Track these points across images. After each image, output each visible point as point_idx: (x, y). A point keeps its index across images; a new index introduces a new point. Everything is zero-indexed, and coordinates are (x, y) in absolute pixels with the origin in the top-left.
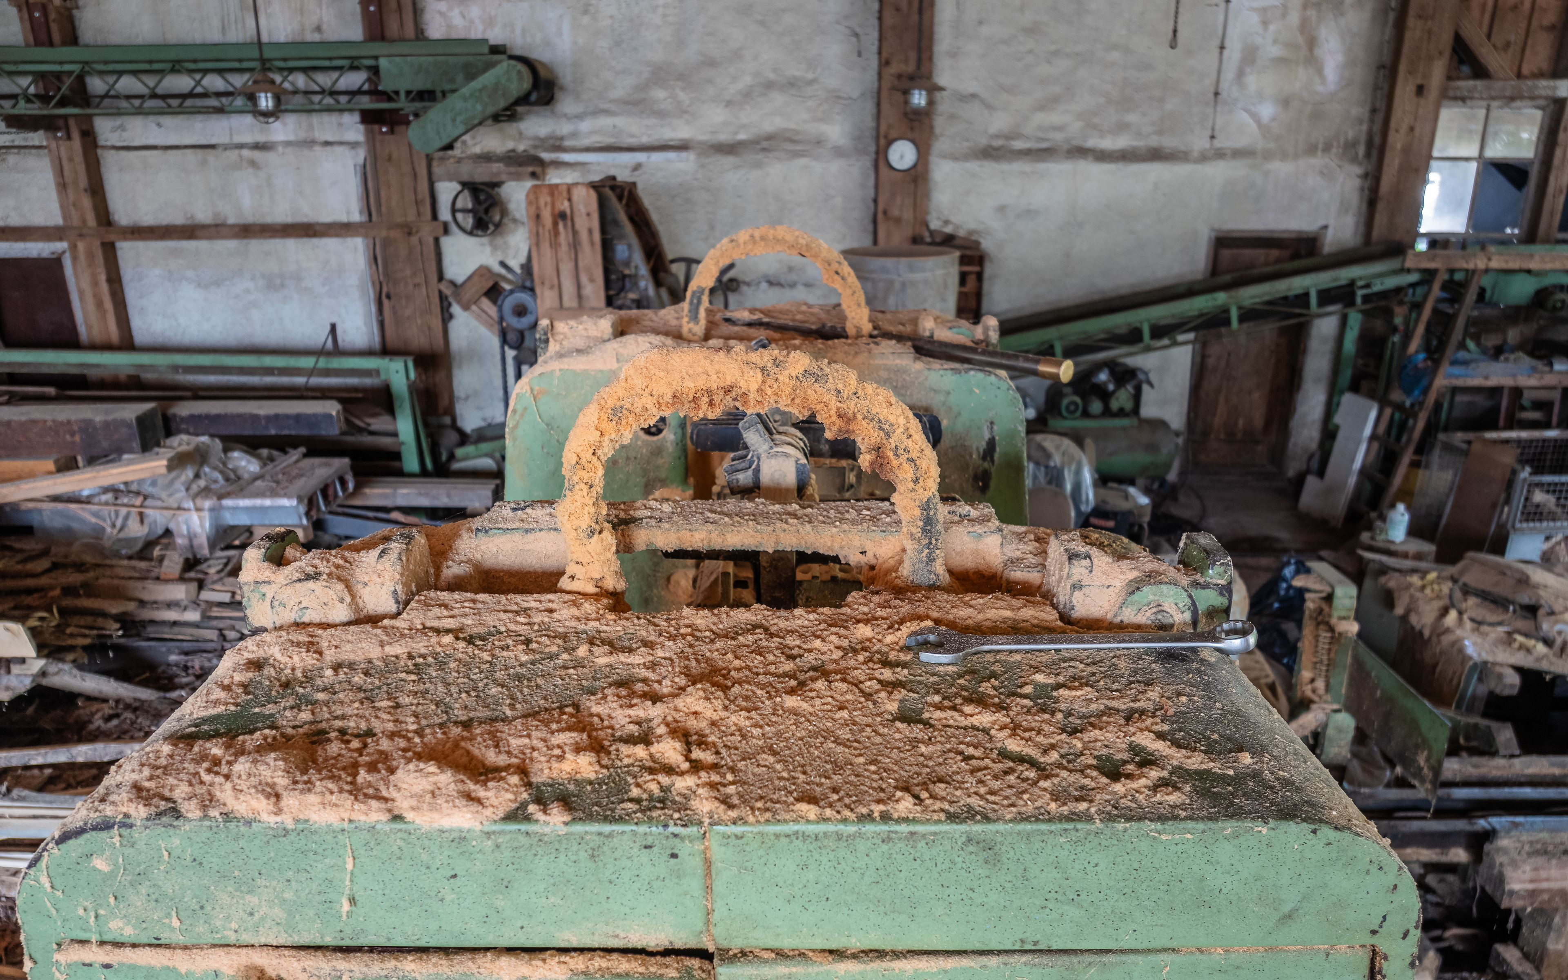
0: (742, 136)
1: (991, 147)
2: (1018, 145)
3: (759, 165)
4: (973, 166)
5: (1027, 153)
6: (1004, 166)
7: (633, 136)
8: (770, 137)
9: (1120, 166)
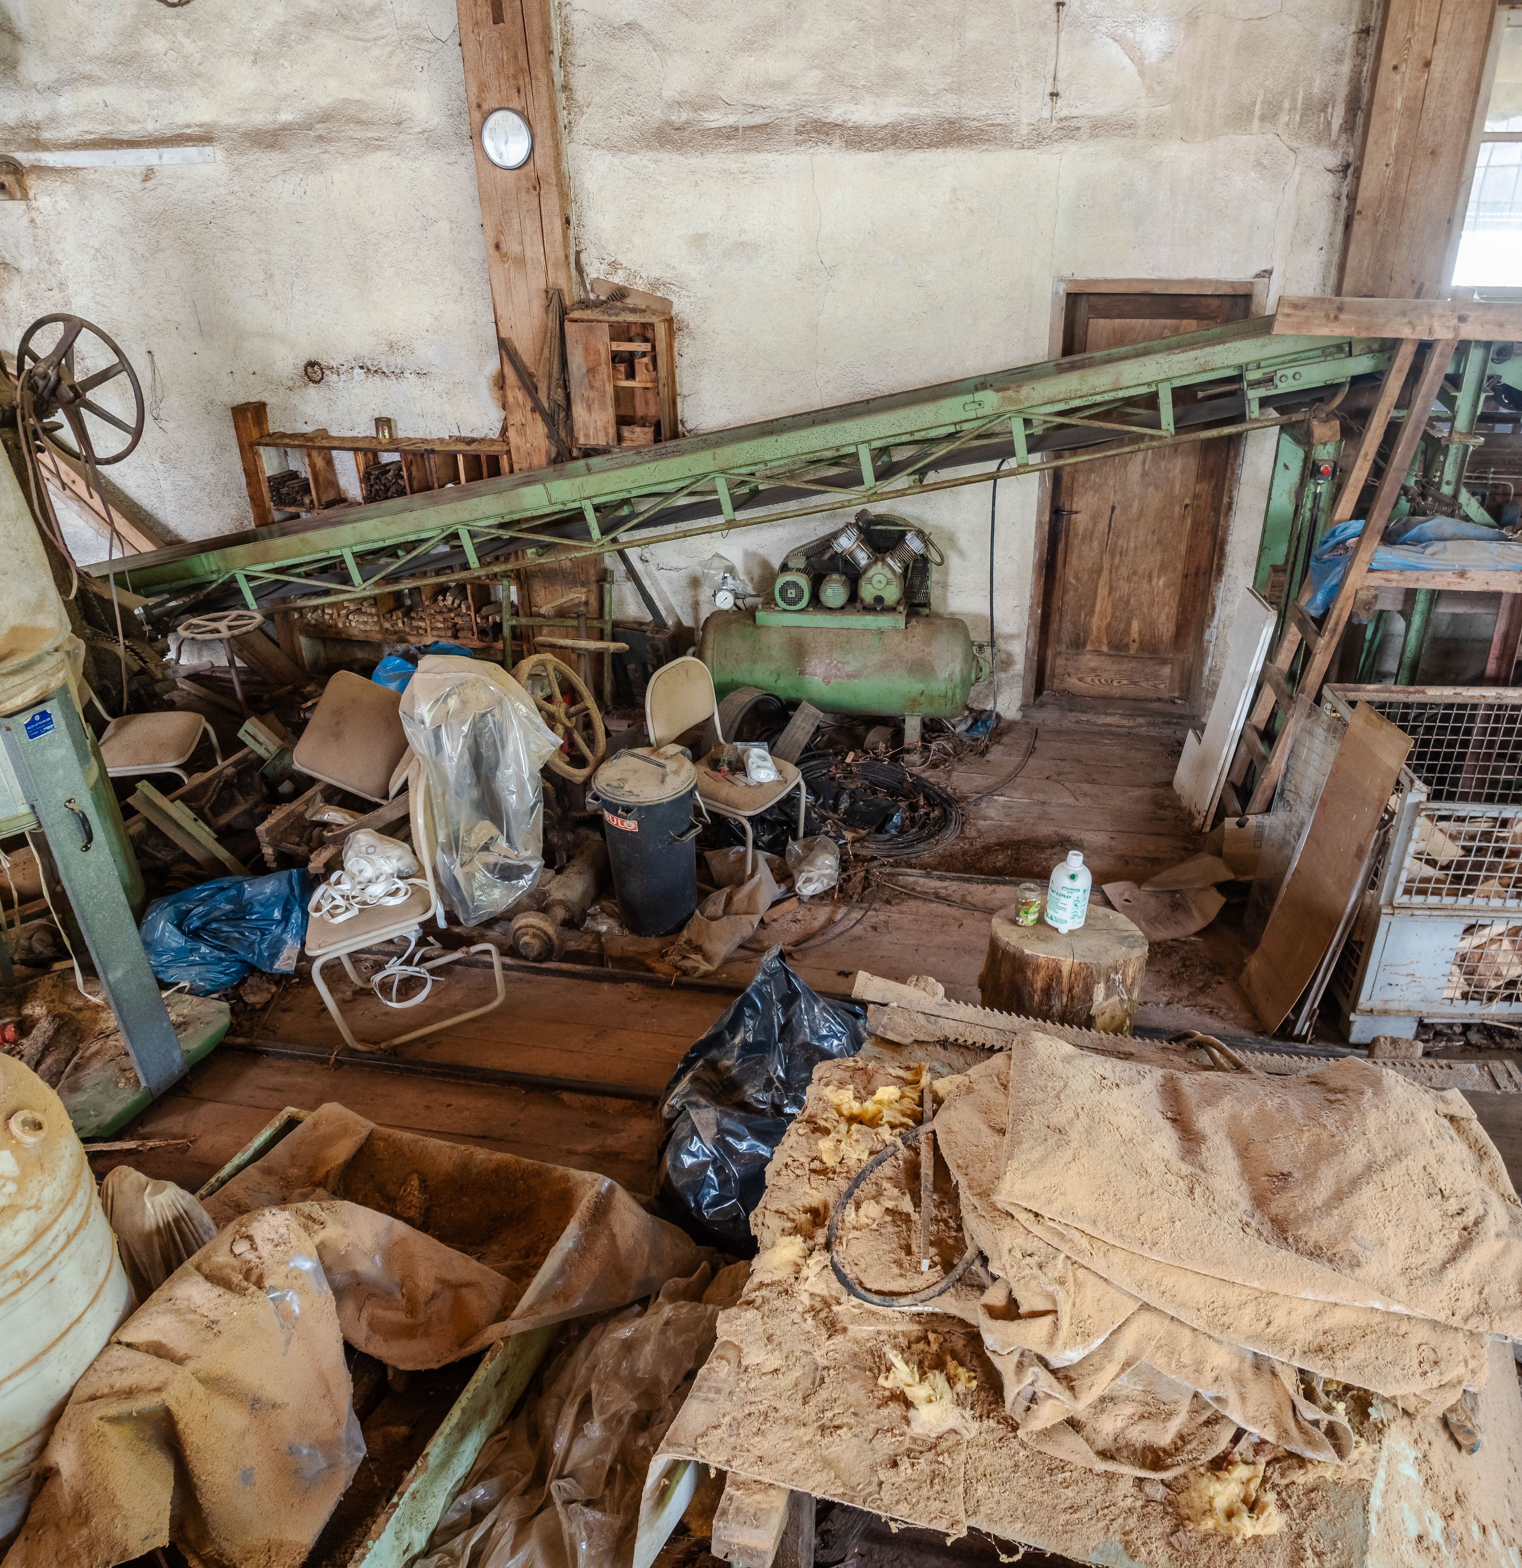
0: (285, 117)
1: (670, 124)
2: (716, 119)
3: (317, 167)
4: (643, 160)
5: (729, 134)
6: (694, 161)
7: (133, 121)
8: (326, 117)
9: (890, 155)
